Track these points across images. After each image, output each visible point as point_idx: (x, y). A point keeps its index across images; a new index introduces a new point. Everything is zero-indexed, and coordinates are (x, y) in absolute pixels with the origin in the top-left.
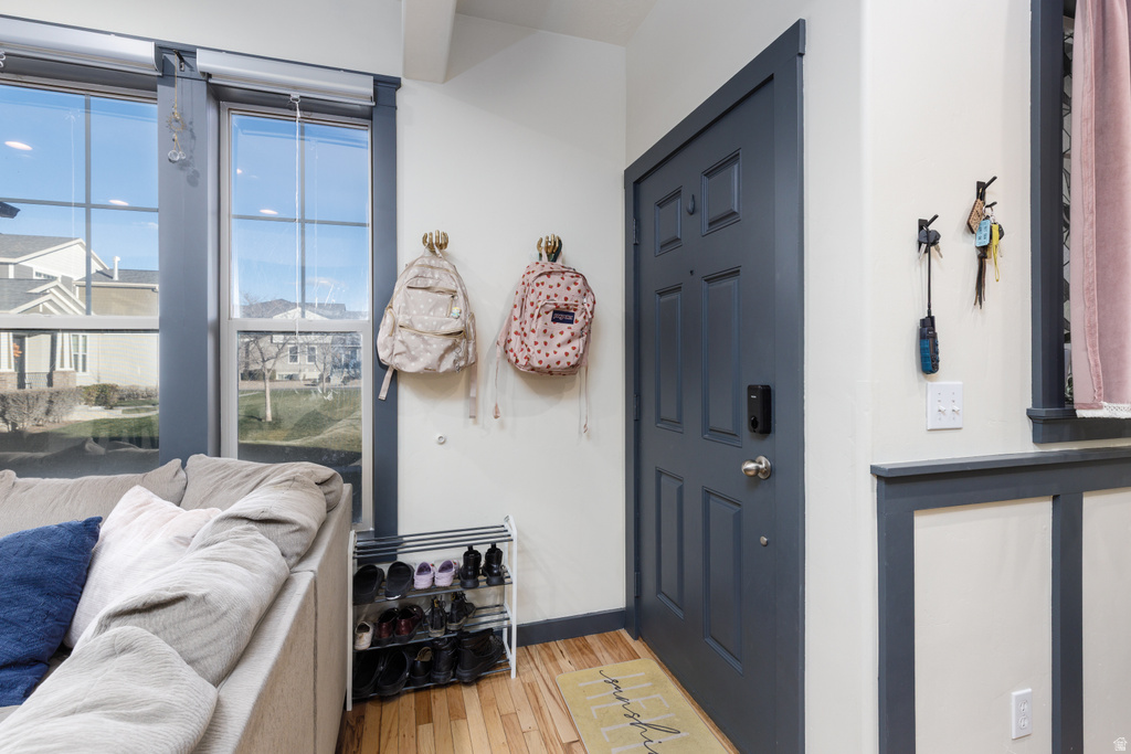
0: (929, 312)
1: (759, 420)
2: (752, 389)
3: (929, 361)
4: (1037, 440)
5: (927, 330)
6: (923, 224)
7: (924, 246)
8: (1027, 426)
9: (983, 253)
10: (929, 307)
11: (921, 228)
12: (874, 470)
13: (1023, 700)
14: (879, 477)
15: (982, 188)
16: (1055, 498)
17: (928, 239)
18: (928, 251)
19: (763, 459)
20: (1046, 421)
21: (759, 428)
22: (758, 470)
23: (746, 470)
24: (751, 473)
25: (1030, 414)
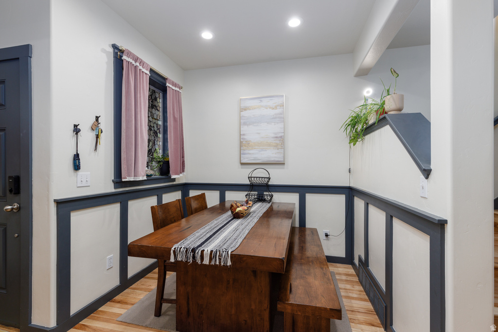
0: (77, 152)
1: (13, 189)
2: (10, 177)
3: (77, 167)
4: (115, 188)
5: (76, 157)
6: (76, 126)
7: (75, 133)
8: (112, 185)
9: (97, 137)
10: (77, 150)
11: (74, 127)
12: (55, 201)
13: (111, 258)
14: (57, 203)
15: (97, 118)
16: (121, 202)
17: (76, 130)
18: (77, 134)
19: (16, 204)
20: (117, 183)
21: (13, 192)
22: (12, 209)
23: (6, 209)
24: (9, 210)
25: (113, 181)
